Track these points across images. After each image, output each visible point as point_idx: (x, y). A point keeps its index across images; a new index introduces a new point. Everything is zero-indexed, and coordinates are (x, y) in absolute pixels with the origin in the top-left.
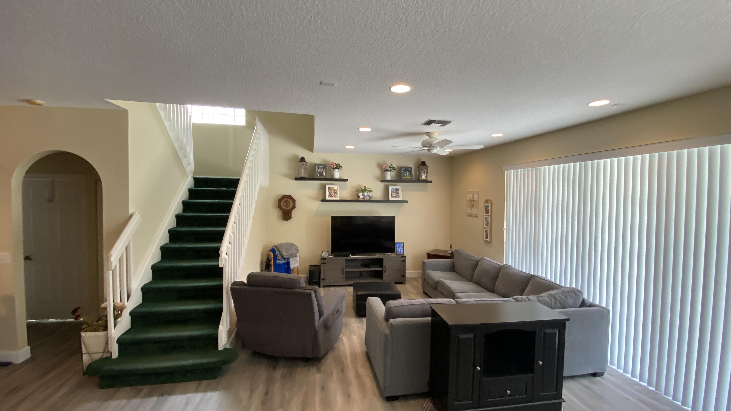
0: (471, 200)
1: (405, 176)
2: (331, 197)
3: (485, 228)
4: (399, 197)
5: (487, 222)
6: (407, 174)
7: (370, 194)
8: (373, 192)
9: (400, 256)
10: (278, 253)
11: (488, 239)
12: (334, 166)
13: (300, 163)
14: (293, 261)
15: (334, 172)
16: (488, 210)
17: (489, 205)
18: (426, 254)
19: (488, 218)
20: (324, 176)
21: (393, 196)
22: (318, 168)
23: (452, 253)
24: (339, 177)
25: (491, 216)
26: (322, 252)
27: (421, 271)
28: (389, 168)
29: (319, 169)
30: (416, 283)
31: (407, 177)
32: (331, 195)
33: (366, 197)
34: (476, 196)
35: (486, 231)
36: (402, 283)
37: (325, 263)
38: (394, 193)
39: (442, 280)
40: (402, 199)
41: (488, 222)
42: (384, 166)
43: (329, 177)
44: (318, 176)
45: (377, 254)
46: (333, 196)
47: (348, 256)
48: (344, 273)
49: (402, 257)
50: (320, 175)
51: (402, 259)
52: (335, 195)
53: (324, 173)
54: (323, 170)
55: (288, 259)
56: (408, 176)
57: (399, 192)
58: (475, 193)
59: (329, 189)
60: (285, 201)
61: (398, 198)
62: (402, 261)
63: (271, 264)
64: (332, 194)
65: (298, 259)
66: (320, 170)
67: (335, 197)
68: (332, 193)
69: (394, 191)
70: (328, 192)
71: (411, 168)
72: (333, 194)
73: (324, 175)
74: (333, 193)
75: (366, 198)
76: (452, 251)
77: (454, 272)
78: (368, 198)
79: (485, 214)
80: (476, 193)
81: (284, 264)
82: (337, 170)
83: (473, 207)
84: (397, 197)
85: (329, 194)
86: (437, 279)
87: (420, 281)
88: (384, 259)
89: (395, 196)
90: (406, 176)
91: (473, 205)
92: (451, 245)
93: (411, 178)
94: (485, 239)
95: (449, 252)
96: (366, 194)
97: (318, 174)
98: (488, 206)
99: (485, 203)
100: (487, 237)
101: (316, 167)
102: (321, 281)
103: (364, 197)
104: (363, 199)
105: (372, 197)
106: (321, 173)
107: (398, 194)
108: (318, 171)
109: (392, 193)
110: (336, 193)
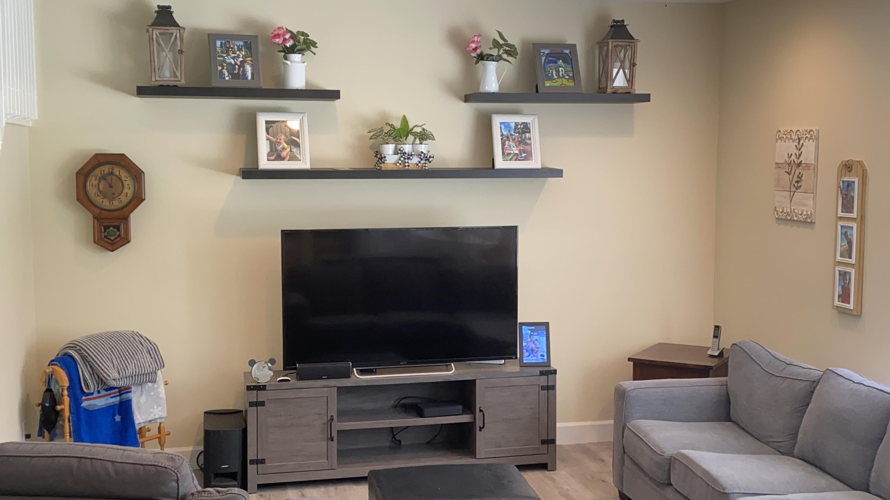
0: (789, 164)
1: (551, 79)
2: (279, 158)
3: (840, 263)
4: (528, 156)
5: (845, 243)
6: (560, 69)
7: (423, 148)
8: (434, 139)
9: (537, 371)
10: (84, 371)
11: (849, 303)
12: (285, 40)
13: (156, 32)
14: (143, 399)
15: (288, 62)
16: (853, 198)
17: (856, 180)
18: (630, 359)
19: (852, 228)
20: (247, 79)
21: (508, 152)
22: (227, 50)
23: (721, 355)
24: (307, 83)
25: (862, 220)
26: (252, 363)
27: (612, 422)
28: (491, 49)
29: (228, 55)
30: (592, 466)
31: (559, 83)
32: (276, 150)
33: (409, 158)
34: (809, 147)
35: (844, 275)
36: (543, 467)
37: (262, 404)
38: (514, 140)
39: (686, 452)
40: (542, 164)
41: (850, 243)
42: (473, 42)
43: (266, 84)
44: (227, 78)
45: (452, 364)
46: (284, 154)
47: (347, 375)
48: (335, 434)
49: (542, 373)
50: (235, 76)
51: (543, 381)
52: (294, 150)
53: (248, 68)
54: (245, 57)
55: (123, 391)
56: (563, 76)
57: (530, 139)
58: (804, 136)
59: (271, 130)
60: (103, 178)
61: (526, 159)
62: (543, 388)
63: (62, 410)
64: (281, 146)
65: (162, 390)
66: (233, 58)
67: (293, 158)
68: (280, 143)
69: (511, 135)
70: (268, 139)
71: (573, 47)
72: (284, 148)
73: (250, 77)
74: (286, 145)
75: (410, 161)
76: (721, 348)
77: (731, 423)
78: (415, 160)
79: (840, 214)
80: (809, 136)
81: (109, 408)
82: (296, 57)
83: (798, 188)
84: (524, 155)
85: (269, 151)
86: (669, 450)
87: (608, 457)
88: (477, 381)
89: (517, 152)
90: (556, 77)
91: (797, 182)
92: (717, 328)
93: (572, 84)
94: (837, 303)
95: (710, 352)
96: (407, 146)
97: (225, 72)
98: (850, 184)
99: (841, 174)
100: (845, 297)
101: (218, 43)
102: (251, 469)
103: (402, 159)
104: (400, 164)
105: (430, 157)
106: (237, 67)
107: (527, 144)
108: (224, 61)
109: (505, 141)
110: (297, 145)
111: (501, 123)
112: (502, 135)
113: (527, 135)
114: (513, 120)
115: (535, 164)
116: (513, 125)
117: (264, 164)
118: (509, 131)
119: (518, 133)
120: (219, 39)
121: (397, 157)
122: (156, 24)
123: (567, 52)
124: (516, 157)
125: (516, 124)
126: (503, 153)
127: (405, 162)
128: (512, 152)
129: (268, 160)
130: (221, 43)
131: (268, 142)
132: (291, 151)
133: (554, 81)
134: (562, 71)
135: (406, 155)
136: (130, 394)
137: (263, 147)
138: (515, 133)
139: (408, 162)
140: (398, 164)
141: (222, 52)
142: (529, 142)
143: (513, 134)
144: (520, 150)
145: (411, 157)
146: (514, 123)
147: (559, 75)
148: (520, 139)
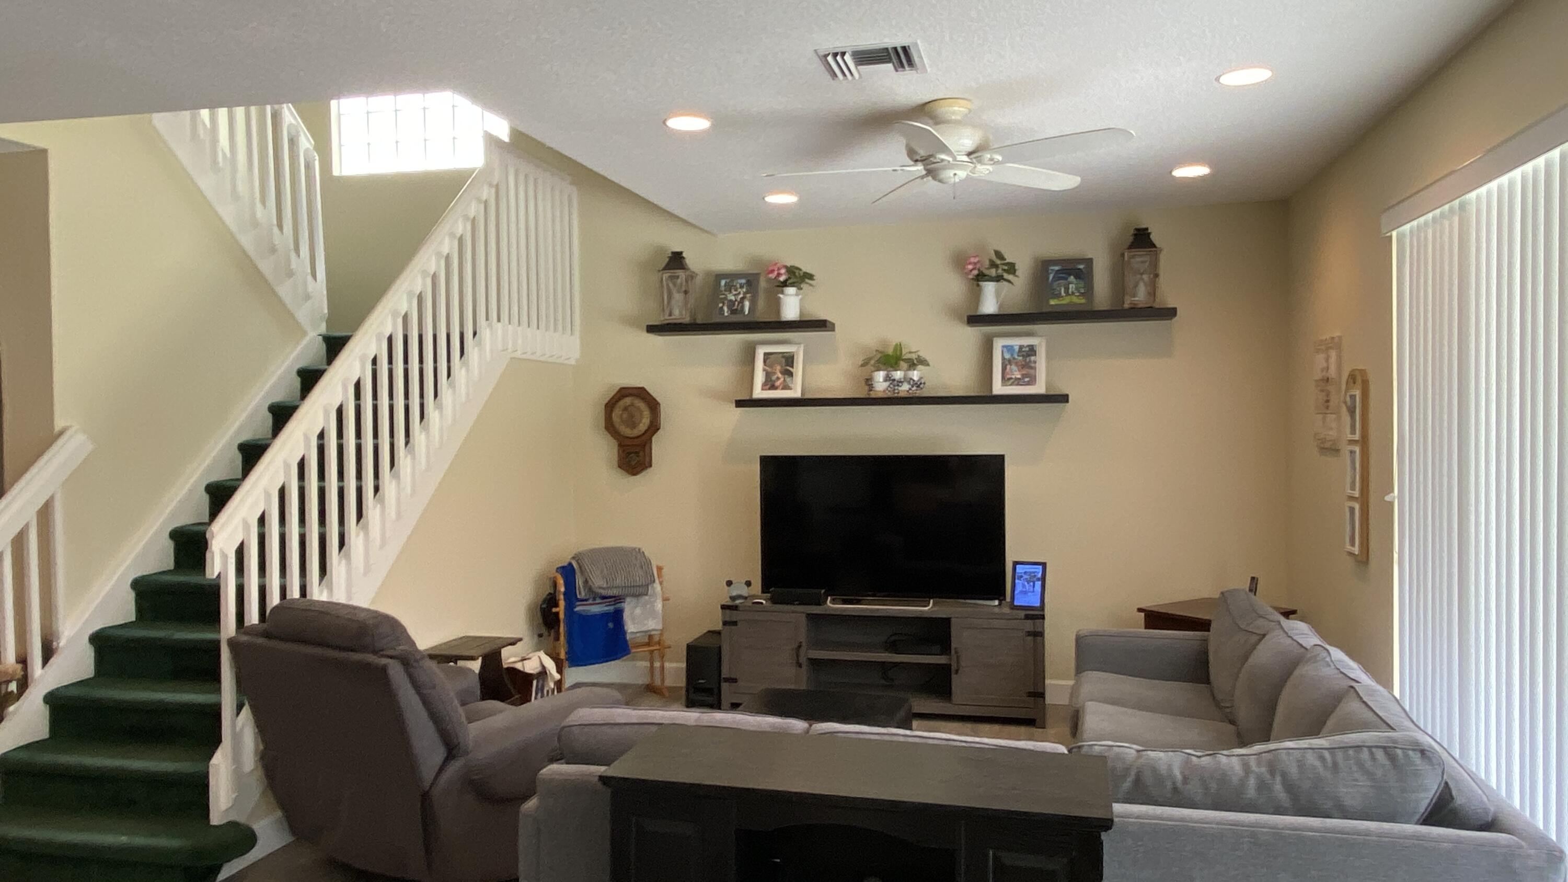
1: (1058, 296)
2: (773, 387)
3: (1350, 497)
4: (1032, 381)
6: (1071, 286)
7: (915, 375)
8: (928, 365)
9: (1022, 614)
11: (1355, 545)
12: (779, 275)
13: (666, 275)
14: (638, 611)
15: (781, 296)
17: (1359, 392)
18: (1140, 610)
20: (744, 313)
21: (1008, 376)
22: (729, 288)
24: (801, 313)
25: (1364, 444)
26: (729, 583)
28: (988, 269)
29: (730, 292)
31: (1066, 301)
32: (771, 380)
33: (898, 385)
35: (1351, 512)
36: (1032, 722)
37: (735, 623)
38: (1016, 364)
40: (1047, 389)
41: (1355, 473)
42: (970, 263)
43: (762, 315)
44: (726, 314)
45: (932, 601)
46: (778, 383)
47: (820, 602)
49: (1027, 617)
50: (733, 312)
51: (1029, 625)
52: (788, 379)
53: (747, 304)
54: (745, 293)
55: (618, 599)
56: (1073, 293)
57: (1035, 362)
59: (768, 361)
60: (626, 409)
61: (1028, 384)
62: (1029, 634)
63: (557, 614)
64: (776, 376)
65: (659, 606)
66: (735, 295)
67: (786, 387)
68: (775, 373)
69: (1014, 358)
70: (764, 370)
71: (1089, 262)
72: (778, 378)
73: (747, 312)
74: (780, 375)
75: (900, 389)
81: (604, 615)
82: (791, 290)
84: (1027, 380)
85: (764, 380)
88: (953, 620)
89: (1019, 376)
90: (1063, 293)
91: (1328, 401)
92: (1254, 580)
93: (1083, 301)
94: (1349, 547)
96: (899, 372)
97: (726, 309)
98: (1354, 400)
100: (1352, 539)
101: (723, 282)
103: (892, 386)
104: (889, 391)
105: (921, 384)
106: (737, 303)
107: (1031, 368)
108: (726, 298)
109: (1006, 365)
110: (791, 374)
111: (1003, 347)
112: (1003, 359)
113: (1033, 358)
114: (1016, 342)
115: (1039, 388)
116: (1017, 348)
117: (759, 393)
118: (1012, 355)
119: (1023, 356)
120: (724, 279)
121: (887, 384)
122: (667, 267)
123: (1081, 267)
124: (1018, 382)
125: (1021, 347)
126: (1003, 378)
127: (895, 390)
128: (1013, 377)
129: (762, 389)
130: (726, 283)
131: (764, 372)
132: (784, 380)
133: (1061, 299)
134: (1072, 287)
135: (896, 382)
136: (623, 604)
137: (759, 377)
138: (1018, 356)
139: (897, 389)
140: (887, 392)
141: (725, 291)
142: (1033, 365)
143: (1016, 357)
144: (1023, 375)
145: (900, 384)
146: (1018, 347)
147: (1068, 292)
148: (1023, 363)
